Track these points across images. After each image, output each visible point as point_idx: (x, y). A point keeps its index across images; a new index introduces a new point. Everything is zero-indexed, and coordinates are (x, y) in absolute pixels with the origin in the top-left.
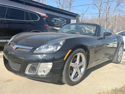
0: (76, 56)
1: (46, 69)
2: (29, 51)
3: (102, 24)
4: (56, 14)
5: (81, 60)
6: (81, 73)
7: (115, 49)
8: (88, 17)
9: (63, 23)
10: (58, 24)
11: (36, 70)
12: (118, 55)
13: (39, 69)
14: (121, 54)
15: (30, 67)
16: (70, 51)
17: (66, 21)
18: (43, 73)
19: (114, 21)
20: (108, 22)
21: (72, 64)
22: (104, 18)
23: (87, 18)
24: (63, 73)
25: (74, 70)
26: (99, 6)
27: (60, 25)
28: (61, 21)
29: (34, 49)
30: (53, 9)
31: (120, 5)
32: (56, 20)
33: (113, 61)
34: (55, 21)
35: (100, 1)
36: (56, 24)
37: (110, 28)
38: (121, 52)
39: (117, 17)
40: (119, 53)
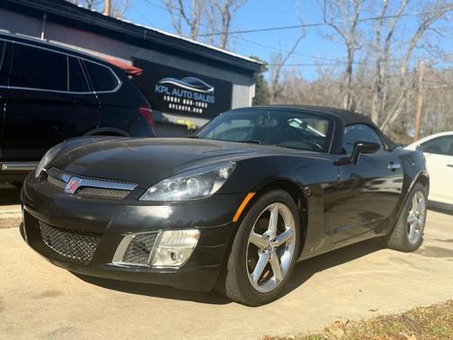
0: (267, 214)
1: (179, 248)
2: (124, 195)
3: (359, 103)
4: (172, 62)
5: (280, 228)
6: (281, 269)
7: (396, 200)
8: (300, 74)
9: (201, 97)
10: (181, 104)
11: (148, 252)
12: (409, 221)
13: (159, 250)
14: (421, 217)
15: (130, 245)
16: (250, 196)
17: (212, 90)
18: (169, 262)
19: (409, 93)
20: (385, 95)
21: (254, 237)
22: (370, 78)
23: (299, 77)
24: (230, 261)
25: (261, 255)
26: (348, 30)
27: (189, 106)
28: (193, 92)
29: (142, 189)
30: (159, 41)
31: (431, 26)
32: (171, 87)
33: (391, 242)
34: (171, 90)
35: (352, 9)
36: (173, 103)
37: (393, 119)
38: (420, 211)
39: (421, 78)
40: (411, 212)
